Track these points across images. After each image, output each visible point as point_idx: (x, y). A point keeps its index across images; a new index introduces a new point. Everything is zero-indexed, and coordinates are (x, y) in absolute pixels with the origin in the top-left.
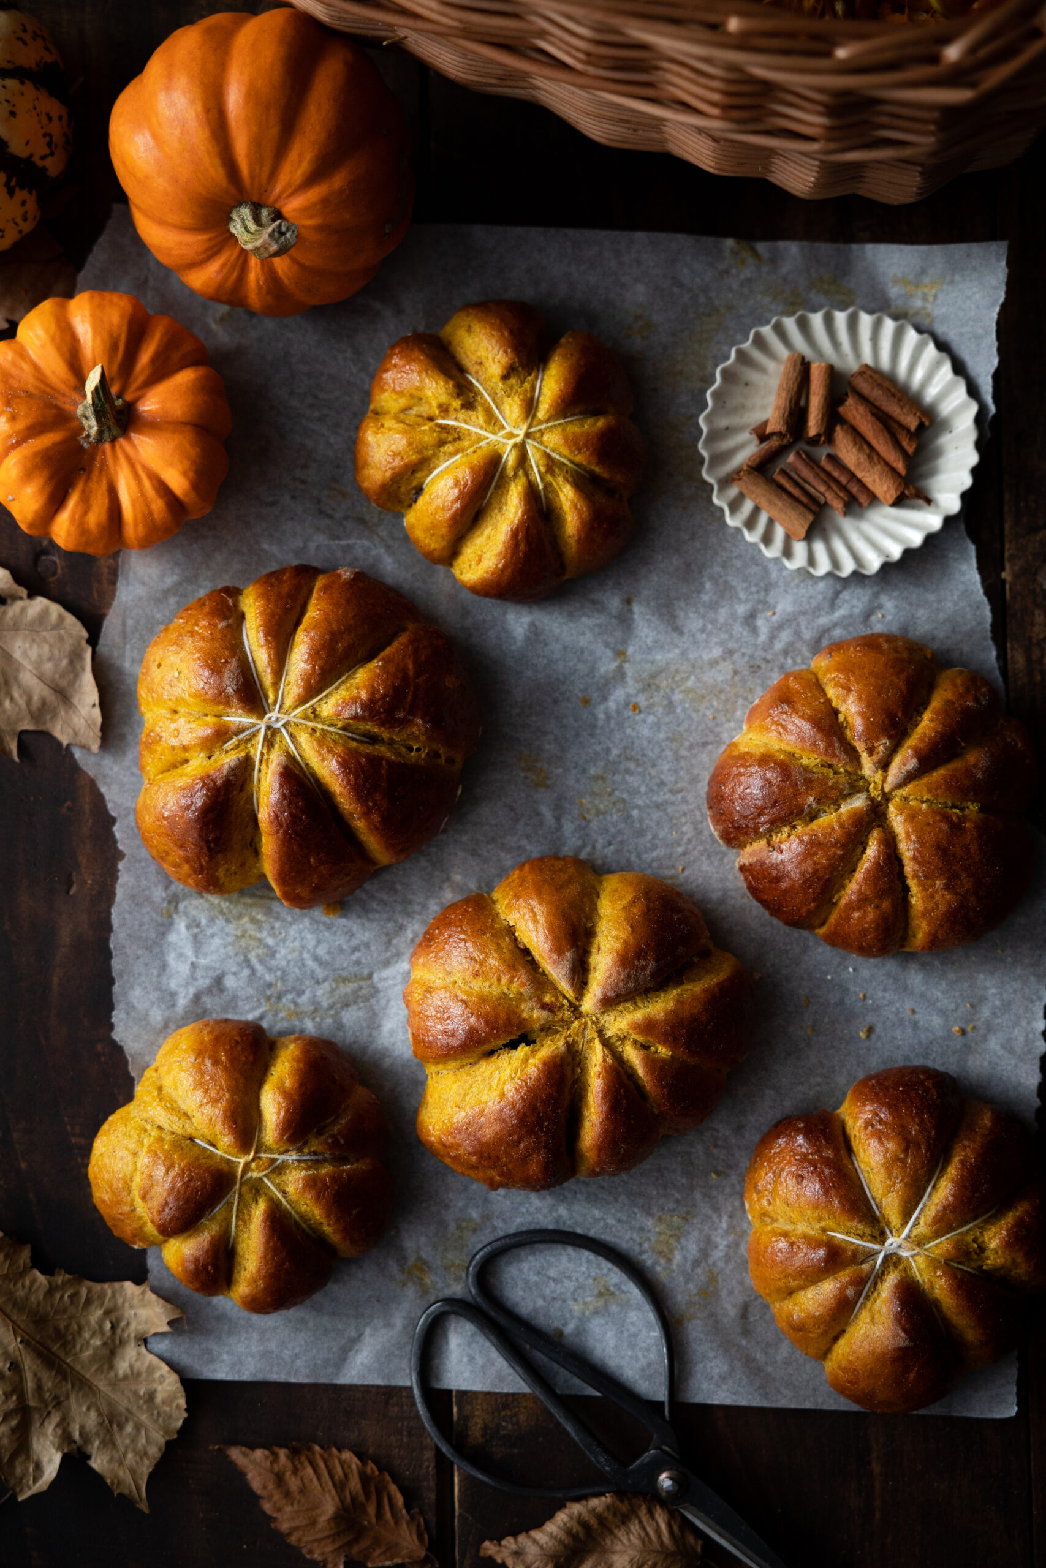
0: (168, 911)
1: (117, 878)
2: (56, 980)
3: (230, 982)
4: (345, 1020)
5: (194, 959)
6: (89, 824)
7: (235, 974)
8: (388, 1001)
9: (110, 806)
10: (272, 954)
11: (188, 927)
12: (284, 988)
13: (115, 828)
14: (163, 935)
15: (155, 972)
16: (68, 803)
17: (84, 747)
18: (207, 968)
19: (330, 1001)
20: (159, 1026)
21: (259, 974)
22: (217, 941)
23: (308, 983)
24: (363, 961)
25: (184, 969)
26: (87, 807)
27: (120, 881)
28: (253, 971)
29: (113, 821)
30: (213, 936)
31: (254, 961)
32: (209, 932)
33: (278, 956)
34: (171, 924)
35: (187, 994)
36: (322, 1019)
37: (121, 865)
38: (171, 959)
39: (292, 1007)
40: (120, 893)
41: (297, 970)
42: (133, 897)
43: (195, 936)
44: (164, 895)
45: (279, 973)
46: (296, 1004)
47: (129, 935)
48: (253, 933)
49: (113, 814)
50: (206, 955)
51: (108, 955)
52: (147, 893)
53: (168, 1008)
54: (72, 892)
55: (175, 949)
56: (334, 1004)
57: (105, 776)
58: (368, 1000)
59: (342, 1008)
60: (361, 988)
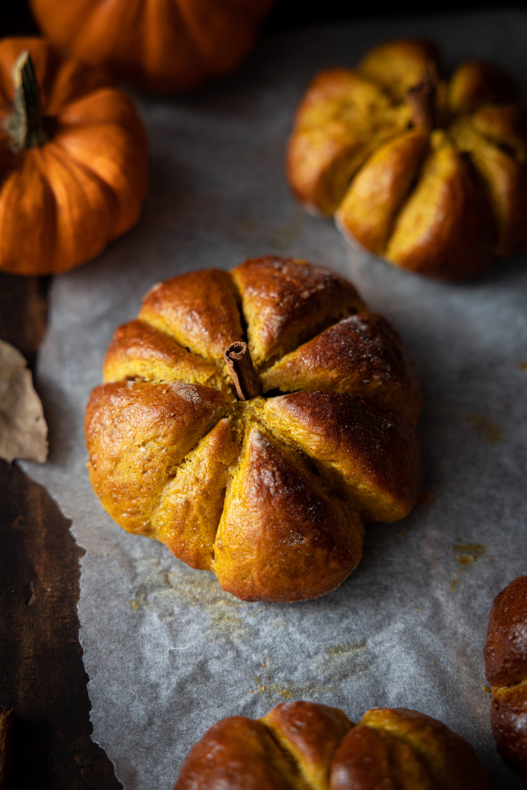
0: (137, 603)
1: (79, 575)
2: (21, 694)
3: (214, 667)
4: (345, 692)
5: (172, 648)
6: (44, 535)
7: (218, 658)
8: (389, 665)
9: (63, 510)
10: (256, 633)
11: (161, 617)
12: (274, 667)
13: (71, 529)
14: (135, 627)
15: (131, 665)
16: (20, 517)
17: (31, 460)
18: (187, 655)
19: (326, 674)
20: (143, 722)
21: (244, 656)
22: (194, 627)
23: (298, 658)
24: (354, 627)
25: (163, 660)
26: (39, 519)
27: (82, 577)
28: (238, 653)
29: (69, 523)
30: (189, 622)
31: (237, 642)
32: (184, 619)
33: (262, 634)
34: (142, 616)
35: (169, 684)
36: (321, 694)
37: (82, 561)
38: (147, 651)
39: (286, 685)
40: (84, 589)
41: (284, 646)
42: (98, 591)
43: (170, 624)
44: (131, 587)
45: (266, 651)
46: (289, 681)
47: (99, 630)
48: (231, 615)
49: (68, 516)
50: (184, 641)
51: (78, 652)
52: (113, 586)
53: (150, 701)
54: (31, 603)
55: (149, 641)
56: (331, 676)
57: (55, 485)
58: (367, 667)
59: (340, 680)
60: (357, 655)
